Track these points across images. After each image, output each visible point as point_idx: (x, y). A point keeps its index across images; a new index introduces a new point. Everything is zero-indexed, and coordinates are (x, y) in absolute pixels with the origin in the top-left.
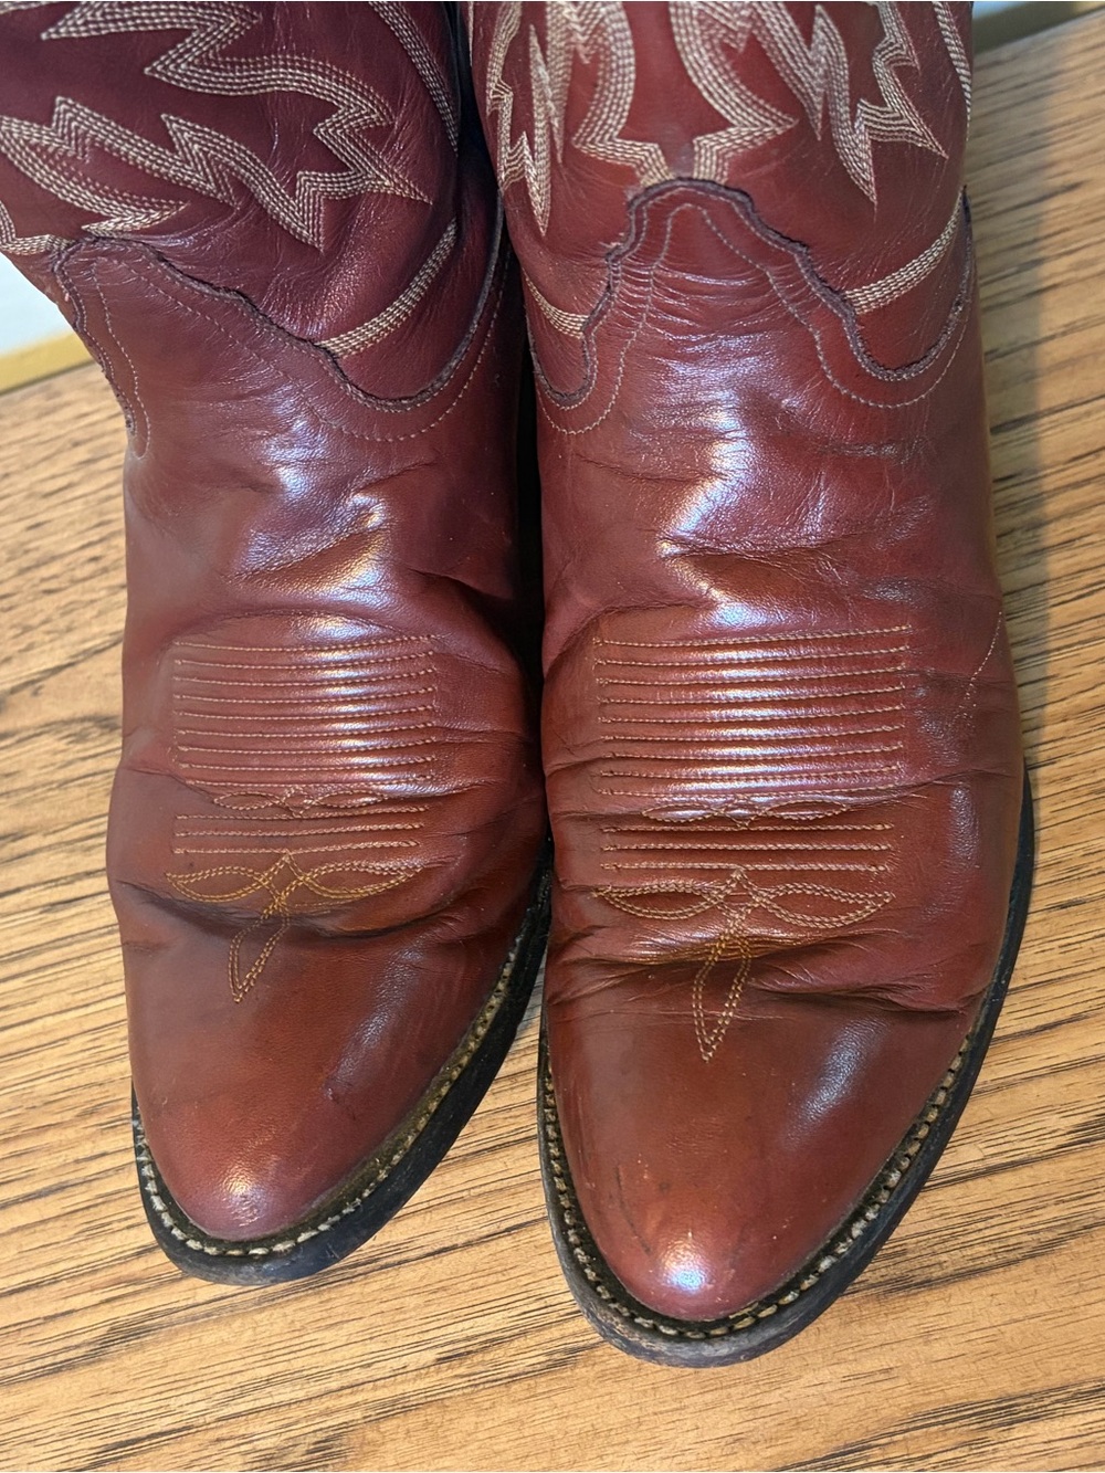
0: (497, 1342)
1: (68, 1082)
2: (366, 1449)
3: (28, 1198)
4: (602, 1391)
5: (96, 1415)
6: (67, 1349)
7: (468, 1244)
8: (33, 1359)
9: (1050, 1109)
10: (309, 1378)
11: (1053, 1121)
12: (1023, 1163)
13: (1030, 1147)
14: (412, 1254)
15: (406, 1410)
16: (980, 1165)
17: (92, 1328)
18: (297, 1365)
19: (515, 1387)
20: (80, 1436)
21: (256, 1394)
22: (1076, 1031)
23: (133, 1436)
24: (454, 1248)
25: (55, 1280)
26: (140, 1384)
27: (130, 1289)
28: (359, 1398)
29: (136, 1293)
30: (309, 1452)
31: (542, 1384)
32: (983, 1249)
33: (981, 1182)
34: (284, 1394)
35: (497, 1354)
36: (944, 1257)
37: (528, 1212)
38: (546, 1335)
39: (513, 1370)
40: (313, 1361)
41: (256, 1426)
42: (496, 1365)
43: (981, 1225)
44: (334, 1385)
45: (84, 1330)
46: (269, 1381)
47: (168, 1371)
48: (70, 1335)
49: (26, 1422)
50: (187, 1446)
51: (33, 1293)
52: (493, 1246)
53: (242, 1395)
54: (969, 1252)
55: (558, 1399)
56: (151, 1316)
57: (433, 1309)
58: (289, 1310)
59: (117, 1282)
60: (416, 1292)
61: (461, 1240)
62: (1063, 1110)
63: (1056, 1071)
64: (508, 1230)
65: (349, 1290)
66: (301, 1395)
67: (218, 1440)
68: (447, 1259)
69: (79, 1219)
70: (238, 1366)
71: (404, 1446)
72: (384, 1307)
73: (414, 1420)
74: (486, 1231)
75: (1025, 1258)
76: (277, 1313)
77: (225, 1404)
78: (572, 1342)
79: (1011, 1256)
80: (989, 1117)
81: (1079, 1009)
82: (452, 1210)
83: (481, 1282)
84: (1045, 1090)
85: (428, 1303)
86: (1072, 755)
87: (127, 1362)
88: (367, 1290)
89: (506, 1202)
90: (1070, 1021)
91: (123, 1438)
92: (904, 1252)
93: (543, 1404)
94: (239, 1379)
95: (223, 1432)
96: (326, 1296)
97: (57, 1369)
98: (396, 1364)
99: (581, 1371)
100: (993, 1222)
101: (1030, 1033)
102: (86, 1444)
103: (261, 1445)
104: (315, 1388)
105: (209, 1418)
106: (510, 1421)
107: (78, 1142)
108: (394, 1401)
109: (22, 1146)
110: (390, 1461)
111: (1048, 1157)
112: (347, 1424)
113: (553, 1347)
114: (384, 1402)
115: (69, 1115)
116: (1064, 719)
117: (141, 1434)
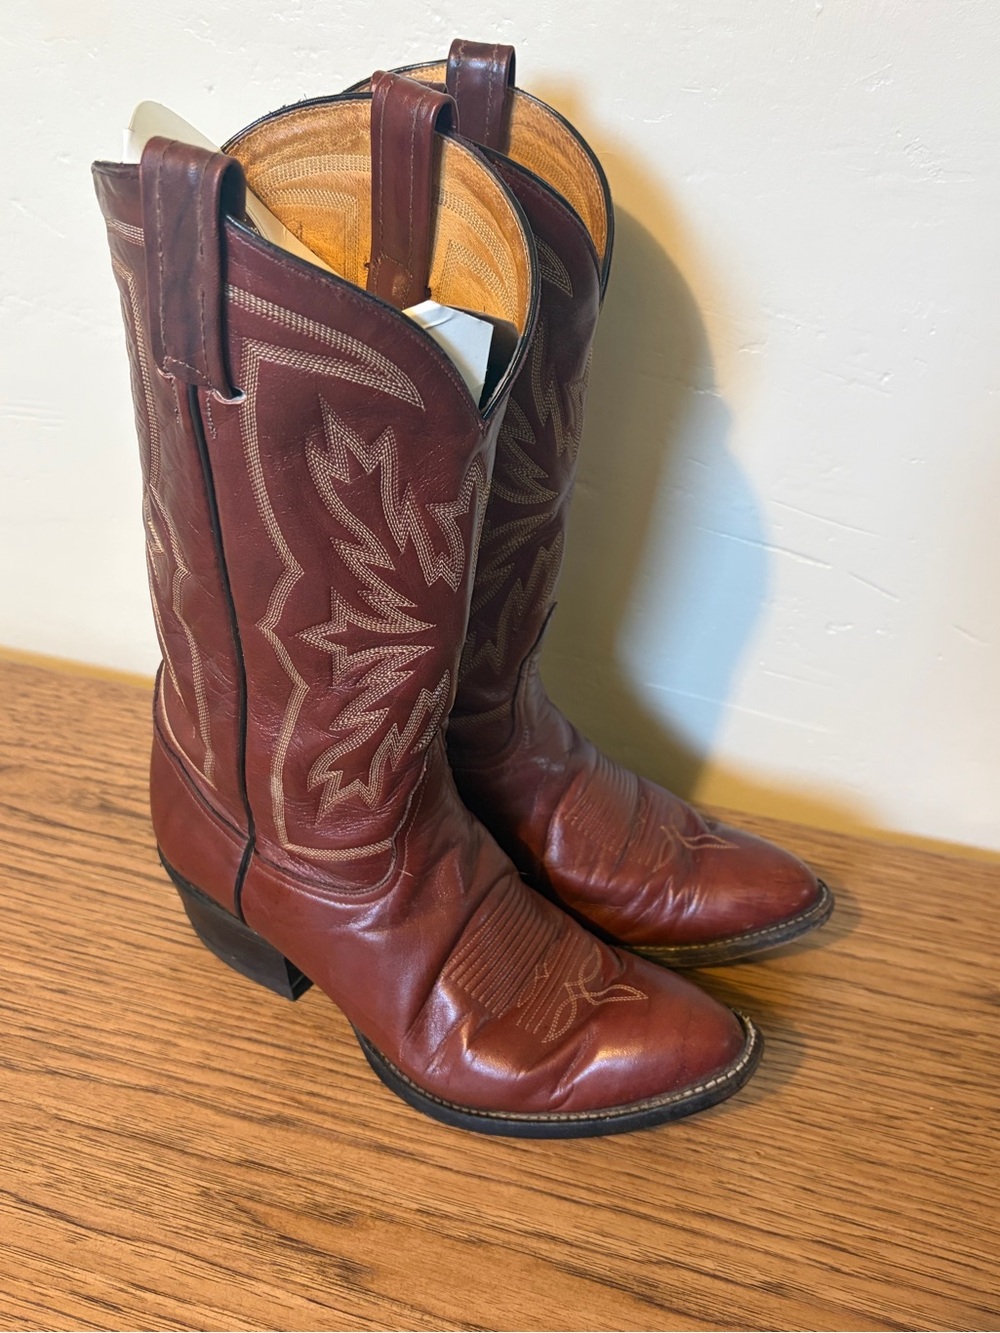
1: (318, 1011)
2: (364, 1227)
3: (272, 1045)
4: (485, 1264)
5: (250, 1145)
6: (254, 1112)
7: (458, 1172)
8: (236, 1107)
9: (756, 1267)
10: (355, 1184)
11: (755, 1273)
12: (732, 1282)
13: (739, 1278)
14: (431, 1162)
15: (392, 1222)
16: (711, 1272)
17: (270, 1110)
18: (353, 1176)
19: (446, 1240)
20: (239, 1149)
21: (328, 1177)
22: (784, 1242)
23: (261, 1162)
24: (451, 1170)
25: (265, 1083)
26: (277, 1144)
27: (296, 1105)
28: (373, 1205)
29: (298, 1108)
30: (337, 1214)
31: (459, 1246)
32: (695, 1307)
33: (708, 1278)
34: (339, 1184)
35: (446, 1223)
36: (675, 1300)
37: (491, 1174)
38: (474, 1228)
39: (450, 1233)
40: (361, 1178)
41: (320, 1190)
42: (443, 1227)
43: (699, 1296)
44: (365, 1193)
45: (265, 1109)
46: (336, 1175)
47: (294, 1146)
48: (260, 1108)
49: (217, 1130)
50: (284, 1180)
51: (252, 1082)
52: (469, 1179)
53: (321, 1174)
54: (688, 1304)
55: (462, 1256)
56: (299, 1120)
57: (428, 1189)
58: (362, 1152)
59: (292, 1099)
60: (423, 1177)
61: (456, 1169)
62: (762, 1271)
63: (767, 1253)
64: (480, 1177)
65: (395, 1160)
66: (347, 1188)
67: (299, 1186)
68: (445, 1172)
69: (290, 1066)
70: (326, 1161)
71: (382, 1235)
72: (406, 1175)
73: (392, 1228)
74: (471, 1172)
75: (712, 1322)
76: (355, 1150)
77: (311, 1173)
78: (483, 1237)
79: (706, 1318)
80: (725, 1253)
81: (791, 1234)
82: (459, 1155)
83: (455, 1190)
84: (758, 1259)
85: (426, 1185)
86: (840, 1132)
87: (277, 1132)
88: (403, 1164)
89: (485, 1165)
90: (784, 1236)
91: (257, 1161)
92: (657, 1287)
93: (455, 1254)
94: (324, 1167)
95: (304, 1184)
96: (382, 1156)
97: (244, 1118)
98: (398, 1200)
99: (480, 1251)
100: (706, 1298)
101: (762, 1231)
102: (239, 1154)
103: (317, 1198)
104: (355, 1190)
105: (300, 1174)
106: (436, 1253)
107: (309, 1036)
108: (388, 1215)
109: (282, 1024)
110: (372, 1238)
111: (745, 1286)
112: (361, 1212)
113: (473, 1234)
114: (382, 1213)
115: (310, 1024)
116: (844, 1117)
117: (267, 1164)
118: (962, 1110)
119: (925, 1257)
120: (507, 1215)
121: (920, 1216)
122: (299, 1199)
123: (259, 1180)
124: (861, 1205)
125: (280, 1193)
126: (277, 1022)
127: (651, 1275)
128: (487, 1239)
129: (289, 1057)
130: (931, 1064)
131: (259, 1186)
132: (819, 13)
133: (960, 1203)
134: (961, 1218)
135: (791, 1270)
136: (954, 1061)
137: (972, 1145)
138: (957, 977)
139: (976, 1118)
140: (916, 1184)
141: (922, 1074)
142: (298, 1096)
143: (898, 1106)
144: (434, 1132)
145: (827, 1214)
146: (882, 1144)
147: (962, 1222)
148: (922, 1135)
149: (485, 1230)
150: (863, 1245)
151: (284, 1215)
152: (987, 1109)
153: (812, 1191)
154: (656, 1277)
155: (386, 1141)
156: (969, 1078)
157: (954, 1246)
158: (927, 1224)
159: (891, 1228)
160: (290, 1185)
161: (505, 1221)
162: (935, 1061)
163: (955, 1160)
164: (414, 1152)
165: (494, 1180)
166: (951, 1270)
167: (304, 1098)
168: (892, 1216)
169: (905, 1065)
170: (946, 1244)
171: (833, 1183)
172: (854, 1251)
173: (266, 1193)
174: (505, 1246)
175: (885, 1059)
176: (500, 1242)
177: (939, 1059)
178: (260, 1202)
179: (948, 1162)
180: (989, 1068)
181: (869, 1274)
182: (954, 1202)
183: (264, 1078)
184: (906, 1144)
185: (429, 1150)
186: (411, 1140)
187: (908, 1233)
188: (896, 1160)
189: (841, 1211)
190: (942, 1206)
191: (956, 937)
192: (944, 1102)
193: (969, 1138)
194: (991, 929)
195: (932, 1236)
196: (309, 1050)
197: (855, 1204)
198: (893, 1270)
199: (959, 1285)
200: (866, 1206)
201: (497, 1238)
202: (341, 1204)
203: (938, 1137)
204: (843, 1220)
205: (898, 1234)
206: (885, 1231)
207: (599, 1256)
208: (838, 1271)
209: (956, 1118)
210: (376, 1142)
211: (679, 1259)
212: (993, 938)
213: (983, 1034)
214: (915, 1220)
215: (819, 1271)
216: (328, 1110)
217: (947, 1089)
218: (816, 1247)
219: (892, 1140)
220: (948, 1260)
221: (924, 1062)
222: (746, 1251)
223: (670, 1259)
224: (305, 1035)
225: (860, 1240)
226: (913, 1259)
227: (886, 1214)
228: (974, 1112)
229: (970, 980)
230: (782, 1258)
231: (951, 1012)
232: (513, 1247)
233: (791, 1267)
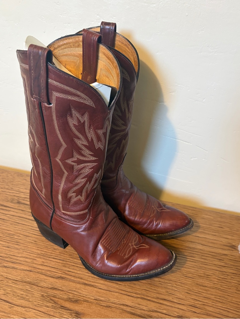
0: (101, 301)
1: (70, 251)
2: (81, 303)
3: (59, 259)
4: (110, 312)
5: (54, 284)
6: (54, 276)
7: (104, 290)
8: (50, 275)
9: (176, 312)
11: (175, 313)
12: (170, 316)
13: (172, 315)
14: (97, 287)
15: (88, 302)
16: (165, 313)
17: (58, 275)
18: (78, 291)
19: (101, 306)
20: (51, 285)
21: (72, 291)
22: (183, 306)
23: (56, 288)
24: (102, 289)
25: (57, 269)
26: (60, 283)
27: (65, 274)
28: (83, 298)
29: (65, 275)
30: (75, 300)
31: (104, 308)
33: (164, 315)
34: (75, 293)
35: (101, 302)
37: (112, 290)
38: (108, 303)
39: (102, 305)
40: (80, 292)
41: (70, 294)
42: (100, 303)
44: (81, 295)
45: (57, 275)
46: (74, 291)
47: (64, 284)
48: (56, 275)
49: (46, 280)
50: (62, 292)
51: (54, 269)
52: (106, 291)
53: (71, 291)
55: (105, 310)
56: (66, 278)
58: (81, 285)
59: (64, 272)
60: (96, 291)
61: (103, 289)
62: (177, 313)
63: (178, 308)
64: (109, 291)
66: (77, 294)
67: (65, 294)
68: (101, 290)
69: (63, 264)
70: (72, 288)
71: (86, 306)
72: (91, 291)
73: (88, 304)
74: (107, 289)
76: (79, 285)
77: (68, 290)
78: (110, 305)
80: (169, 309)
81: (184, 304)
82: (104, 285)
83: (103, 294)
84: (177, 310)
85: (96, 293)
86: (196, 279)
87: (60, 280)
88: (91, 288)
89: (110, 288)
92: (152, 317)
93: (103, 310)
94: (71, 289)
95: (66, 293)
96: (86, 286)
97: (52, 277)
98: (89, 297)
99: (109, 309)
101: (177, 303)
102: (51, 286)
103: (70, 297)
104: (79, 294)
105: (66, 291)
106: (99, 310)
107: (68, 257)
108: (87, 300)
109: (61, 254)
110: (83, 306)
111: (173, 317)
112: (81, 300)
113: (108, 305)
114: (86, 300)
115: (68, 254)
116: (197, 275)
117: (58, 288)
118: (224, 273)
119: (216, 309)
120: (116, 300)
121: (215, 299)
122: (65, 297)
123: (56, 292)
124: (201, 296)
125: (61, 295)
127: (151, 314)
128: (111, 306)
129: (63, 262)
130: (217, 262)
131: (56, 294)
132: (187, 15)
133: (224, 296)
134: (225, 299)
135: (184, 312)
136: (222, 261)
137: (227, 282)
138: (223, 241)
139: (228, 275)
140: (214, 291)
141: (215, 265)
142: (65, 272)
143: (209, 273)
144: (98, 280)
145: (193, 299)
146: (206, 282)
147: (225, 300)
148: (215, 279)
149: (110, 304)
150: (202, 306)
151: (62, 301)
152: (231, 273)
153: (189, 293)
154: (152, 315)
155: (87, 282)
156: (226, 266)
157: (223, 306)
158: (217, 301)
159: (208, 302)
160: (63, 293)
161: (115, 302)
163: (223, 285)
164: (93, 285)
165: (113, 292)
166: (222, 312)
167: (67, 272)
168: (208, 299)
169: (211, 262)
170: (221, 306)
171: (194, 291)
172: (199, 308)
173: (57, 295)
174: (116, 308)
175: (206, 261)
176: (114, 307)
177: (218, 261)
178: (56, 298)
179: (221, 286)
180: (231, 263)
181: (203, 313)
182: (223, 295)
183: (57, 267)
184: (211, 282)
185: (97, 284)
186: (93, 282)
187: (212, 303)
188: (209, 285)
189: (196, 298)
190: (220, 296)
191: (223, 232)
192: (220, 271)
193: (226, 280)
194: (231, 230)
195: (218, 304)
196: (68, 260)
197: (200, 296)
198: (208, 312)
199: (224, 315)
200: (202, 297)
202: (76, 298)
203: (219, 280)
204: (196, 300)
205: (210, 303)
207: (138, 310)
208: (195, 312)
209: (223, 275)
210: (84, 283)
211: (157, 310)
212: (232, 232)
213: (229, 255)
214: (214, 300)
215: (191, 312)
216: (73, 275)
217: (221, 268)
218: (190, 307)
219: (208, 281)
220: (222, 309)
221: (215, 262)
222: (173, 308)
223: (155, 310)
225: (200, 305)
226: (214, 309)
227: (207, 299)
228: (228, 274)
229: (226, 242)
230: (182, 309)
231: (222, 250)
232: (117, 308)
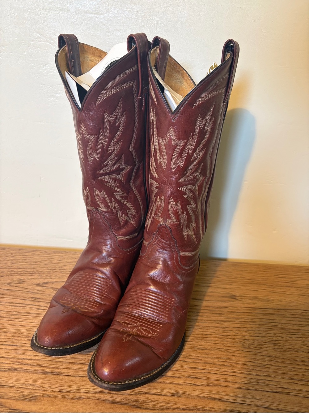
0: (69, 392)
1: (26, 332)
2: (40, 400)
3: (11, 345)
4: (82, 406)
6: (3, 368)
7: (73, 376)
9: (170, 389)
10: (37, 386)
11: (170, 391)
12: (163, 395)
13: (165, 393)
14: (63, 374)
15: (49, 397)
16: (156, 393)
18: (36, 384)
19: (68, 400)
21: (28, 386)
22: (178, 379)
23: (4, 385)
24: (70, 376)
25: (7, 358)
26: (10, 378)
27: (18, 363)
28: (43, 392)
29: (18, 364)
30: (31, 398)
31: (73, 401)
32: (151, 406)
33: (155, 396)
34: (32, 387)
35: (68, 394)
36: (145, 405)
37: (84, 375)
38: (78, 394)
39: (70, 397)
40: (39, 384)
41: (25, 391)
43: (152, 402)
44: (40, 389)
45: (7, 367)
46: (31, 385)
47: (16, 377)
50: (12, 389)
51: (2, 358)
52: (76, 378)
53: (25, 385)
54: (149, 406)
55: (74, 404)
56: (19, 368)
57: (62, 384)
58: (40, 375)
59: (17, 362)
60: (61, 380)
62: (172, 390)
63: (173, 384)
64: (80, 376)
65: (51, 376)
66: (34, 388)
67: (17, 390)
68: (68, 377)
69: (16, 351)
70: (27, 380)
71: (46, 402)
73: (50, 399)
74: (76, 375)
75: (157, 410)
76: (38, 375)
77: (22, 385)
78: (81, 396)
79: (155, 409)
80: (160, 386)
81: (180, 376)
82: (73, 370)
84: (170, 386)
85: (62, 382)
86: (192, 342)
87: (11, 373)
88: (54, 377)
89: (82, 372)
90: (178, 377)
91: (3, 385)
92: (139, 402)
93: (71, 404)
94: (26, 382)
98: (52, 389)
99: (80, 401)
100: (155, 402)
101: (171, 377)
103: (24, 394)
104: (37, 388)
105: (18, 387)
106: (65, 405)
107: (23, 340)
108: (48, 395)
109: (14, 338)
110: (43, 404)
111: (167, 396)
112: (39, 396)
113: (78, 396)
114: (47, 394)
115: (24, 336)
116: (193, 337)
117: (6, 385)
118: (227, 329)
119: (221, 376)
120: (89, 387)
121: (218, 363)
122: (17, 395)
123: (4, 391)
124: (201, 363)
125: (11, 394)
126: (12, 338)
127: (137, 398)
128: (82, 397)
129: (16, 348)
130: (216, 317)
131: (3, 393)
133: (229, 357)
134: (230, 361)
135: (181, 388)
136: (223, 316)
137: (231, 339)
138: (221, 292)
139: (231, 331)
140: (216, 353)
141: (214, 321)
142: (18, 361)
143: (209, 331)
144: (65, 364)
145: (191, 368)
146: (205, 343)
147: (231, 362)
148: (216, 338)
149: (82, 394)
150: (202, 375)
151: (12, 401)
152: (234, 327)
153: (185, 361)
154: (138, 399)
155: (48, 370)
156: (228, 320)
157: (229, 370)
158: (220, 365)
159: (210, 368)
160: (15, 390)
161: (88, 390)
162: (218, 317)
163: (226, 344)
164: (58, 372)
165: (85, 377)
166: (229, 378)
167: (21, 361)
168: (210, 364)
169: (209, 319)
170: (227, 370)
171: (192, 358)
172: (199, 378)
173: (6, 395)
174: (88, 398)
175: (204, 318)
176: (86, 397)
177: (218, 316)
178: (3, 398)
179: (224, 345)
180: (233, 316)
181: (205, 384)
182: (227, 357)
183: (7, 356)
184: (211, 342)
185: (63, 371)
186: (57, 368)
187: (215, 369)
188: (209, 347)
189: (195, 366)
190: (224, 359)
191: (219, 282)
192: (221, 328)
193: (230, 337)
194: (229, 278)
195: (222, 368)
196: (23, 345)
197: (199, 363)
198: (212, 381)
199: (232, 382)
200: (202, 363)
201: (86, 396)
202: (32, 394)
203: (221, 338)
204: (196, 368)
205: (212, 370)
206: (208, 370)
207: (120, 395)
208: (195, 385)
209: (225, 332)
210: (45, 371)
211: (145, 391)
212: (229, 280)
213: (230, 307)
214: (217, 364)
215: (190, 386)
216: (29, 363)
217: (222, 324)
218: (188, 379)
219: (208, 342)
220: (228, 375)
221: (215, 317)
222: (167, 384)
223: (143, 392)
224: (22, 340)
225: (201, 374)
226: (218, 377)
227: (208, 364)
228: (230, 329)
229: (225, 293)
230: (178, 384)
231: (221, 302)
232: (91, 398)
233: (181, 387)
